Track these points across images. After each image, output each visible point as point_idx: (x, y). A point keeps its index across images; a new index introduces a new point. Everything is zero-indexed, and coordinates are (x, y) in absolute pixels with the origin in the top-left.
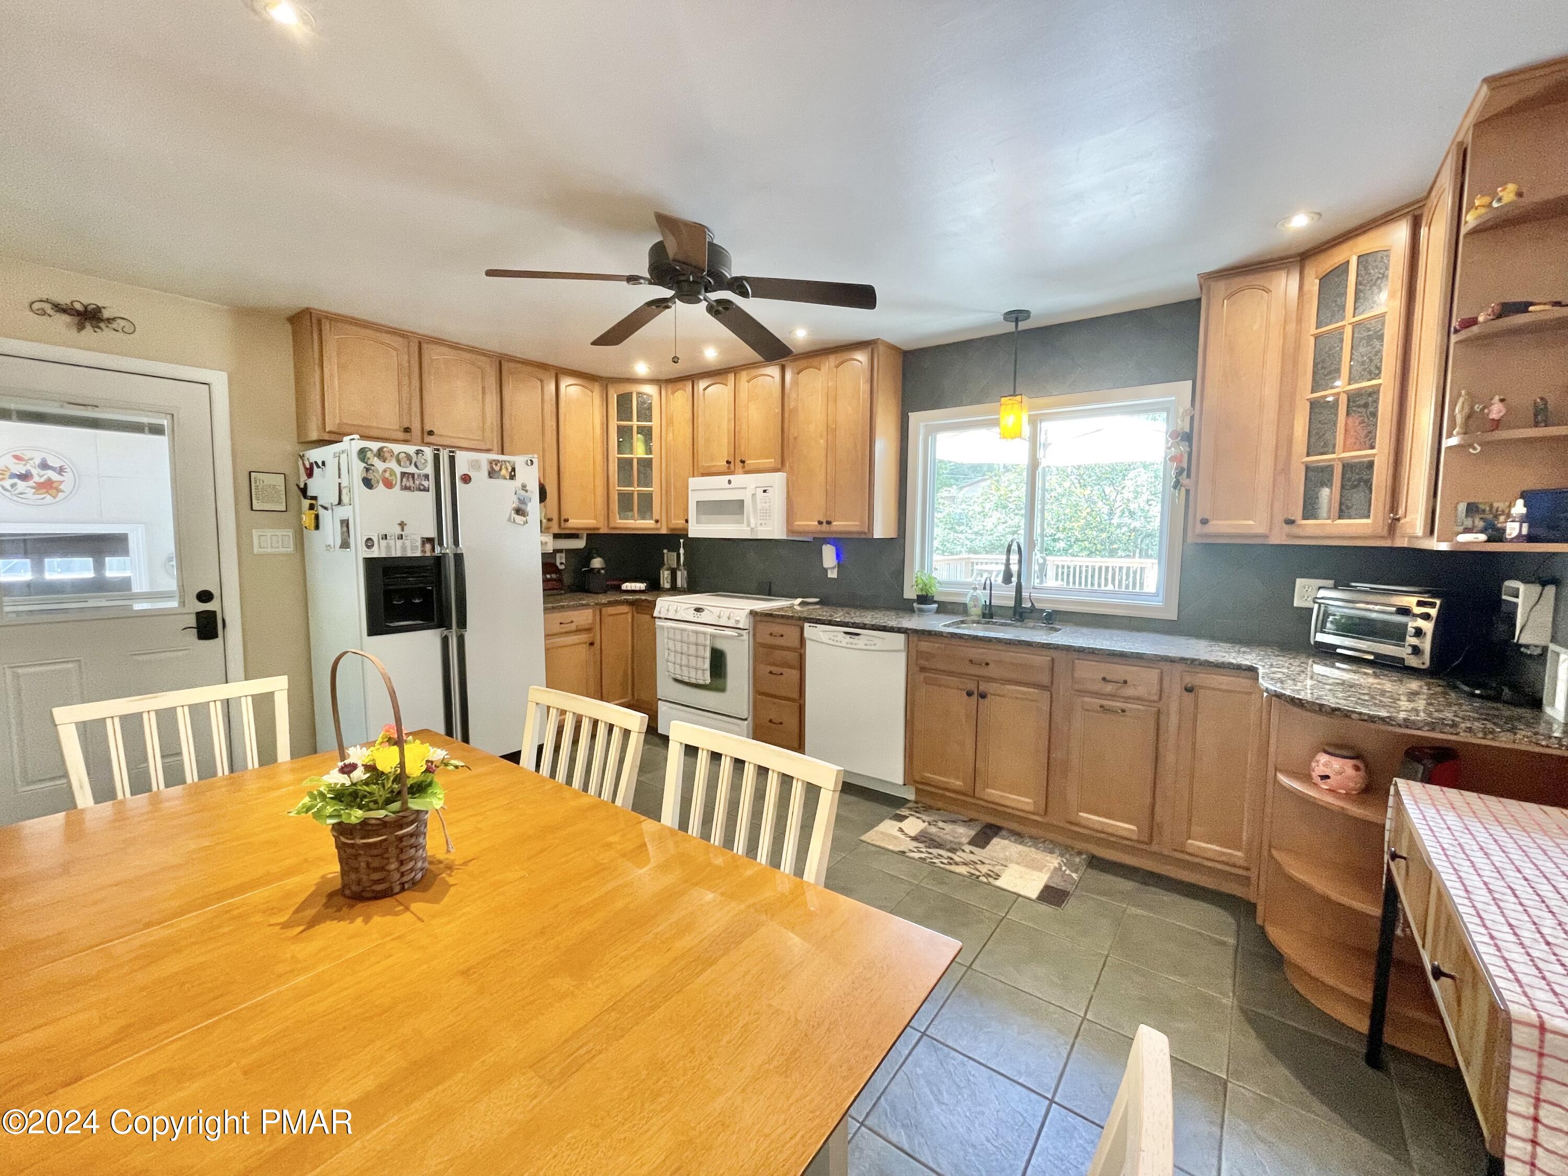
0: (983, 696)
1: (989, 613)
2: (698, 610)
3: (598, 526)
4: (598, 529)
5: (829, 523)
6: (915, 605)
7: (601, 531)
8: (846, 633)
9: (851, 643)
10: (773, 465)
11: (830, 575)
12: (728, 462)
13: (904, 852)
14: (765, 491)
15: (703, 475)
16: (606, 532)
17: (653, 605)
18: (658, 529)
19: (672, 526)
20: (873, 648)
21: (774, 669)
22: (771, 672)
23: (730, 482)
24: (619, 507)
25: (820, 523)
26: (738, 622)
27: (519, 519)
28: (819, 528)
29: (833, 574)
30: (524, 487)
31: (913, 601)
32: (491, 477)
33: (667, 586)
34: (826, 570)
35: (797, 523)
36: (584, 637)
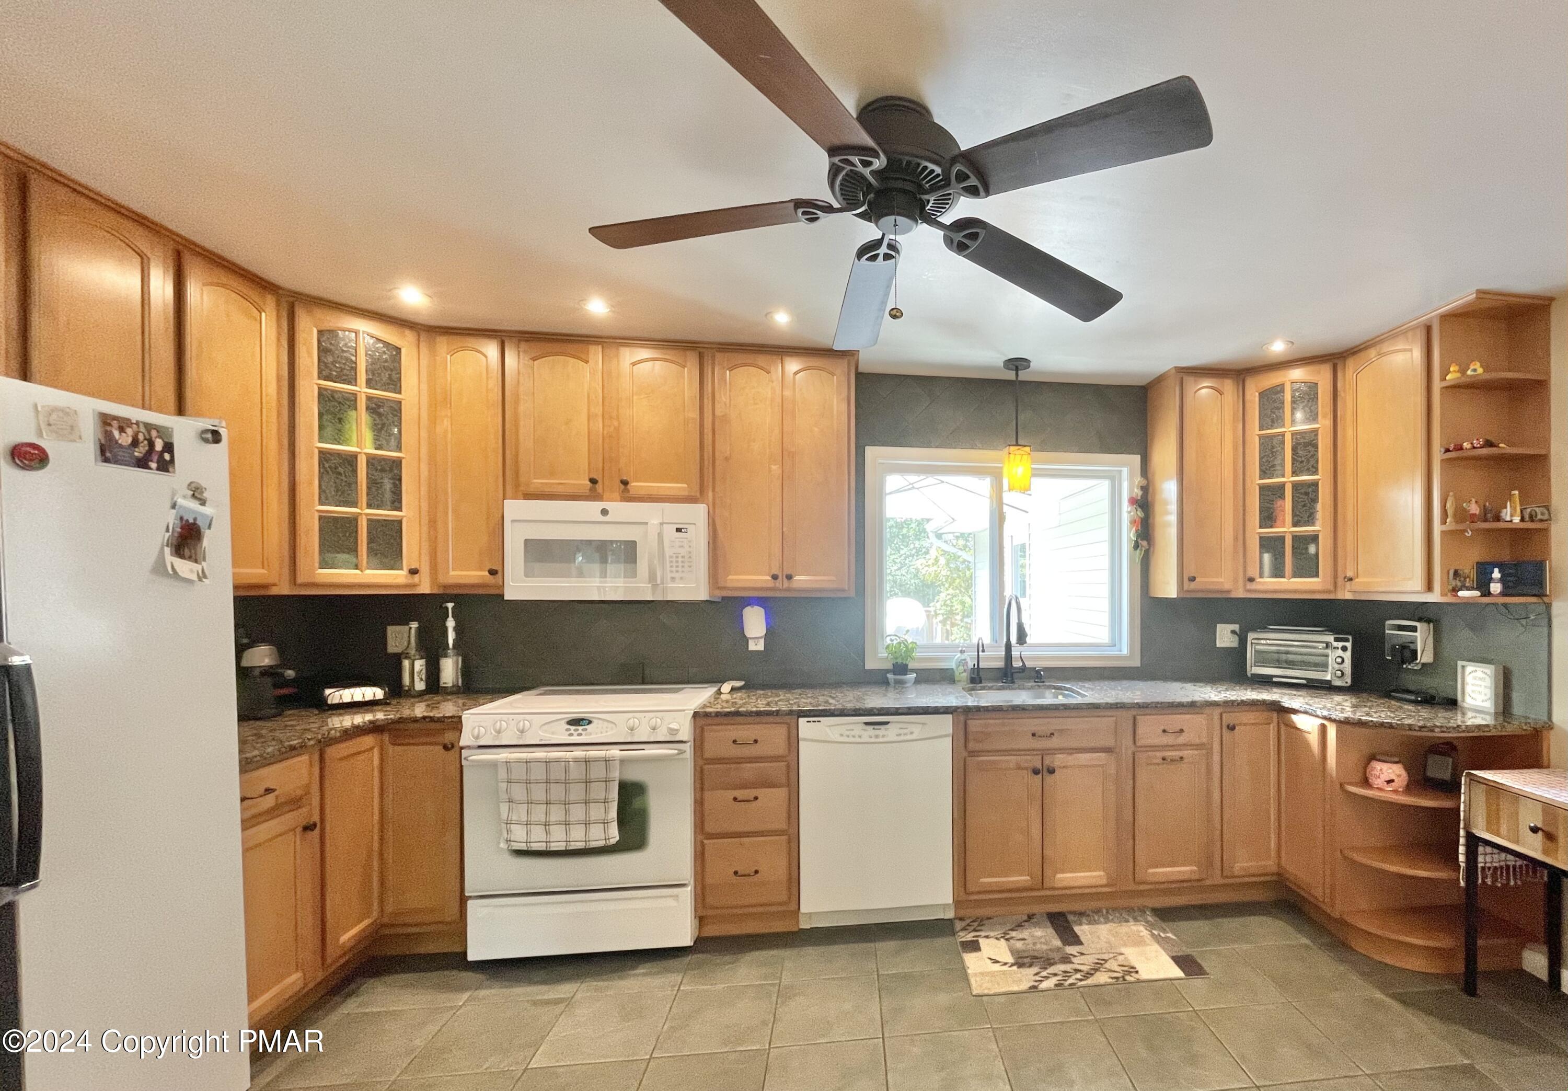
0: (1051, 771)
1: (977, 678)
2: (576, 722)
3: (271, 580)
4: (266, 586)
5: (789, 577)
6: (890, 676)
7: (275, 591)
8: (867, 724)
9: (877, 736)
10: (686, 493)
11: (752, 647)
12: (593, 481)
13: (1035, 987)
14: (679, 530)
15: (528, 496)
16: (286, 592)
17: (456, 724)
18: (414, 586)
19: (443, 579)
20: (909, 737)
21: (740, 794)
22: (735, 799)
23: (604, 512)
24: (321, 545)
25: (775, 577)
26: (673, 732)
27: (185, 567)
28: (771, 584)
29: (756, 646)
30: (197, 493)
31: (888, 671)
32: (106, 460)
33: (420, 686)
34: (746, 640)
35: (730, 577)
36: (292, 819)
